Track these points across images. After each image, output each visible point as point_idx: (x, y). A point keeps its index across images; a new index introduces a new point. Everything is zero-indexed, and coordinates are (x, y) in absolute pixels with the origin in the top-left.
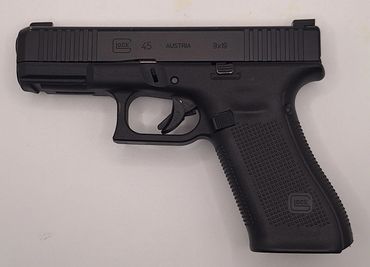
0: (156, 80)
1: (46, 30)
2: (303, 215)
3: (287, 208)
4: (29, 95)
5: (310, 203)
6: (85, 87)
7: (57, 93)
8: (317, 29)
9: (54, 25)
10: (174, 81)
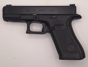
0: (36, 19)
1: (10, 6)
2: (71, 51)
3: (68, 49)
4: (6, 22)
5: (73, 48)
6: (19, 20)
7: (13, 22)
8: (76, 7)
9: (12, 5)
10: (41, 19)
